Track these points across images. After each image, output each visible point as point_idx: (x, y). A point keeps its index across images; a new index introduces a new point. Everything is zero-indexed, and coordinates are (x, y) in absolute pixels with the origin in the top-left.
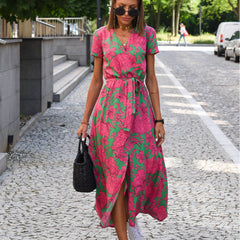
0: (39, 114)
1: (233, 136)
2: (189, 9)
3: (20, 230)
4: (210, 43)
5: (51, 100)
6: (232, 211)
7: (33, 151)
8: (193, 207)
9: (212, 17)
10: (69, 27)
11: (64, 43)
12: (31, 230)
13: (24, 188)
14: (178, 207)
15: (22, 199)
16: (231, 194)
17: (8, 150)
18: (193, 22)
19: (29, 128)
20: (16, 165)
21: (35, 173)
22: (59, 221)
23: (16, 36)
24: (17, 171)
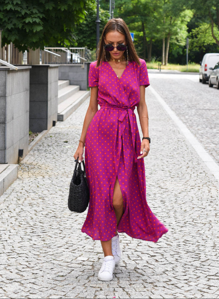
0: (45, 131)
1: (214, 154)
2: (178, 41)
3: (29, 230)
4: (196, 72)
5: (56, 120)
6: (212, 219)
7: (40, 163)
8: (178, 214)
9: (197, 49)
10: (72, 55)
11: (67, 70)
12: (39, 231)
13: (32, 195)
14: (165, 214)
15: (30, 204)
16: (212, 204)
17: (18, 162)
18: (181, 53)
19: (37, 143)
20: (25, 175)
21: (42, 183)
22: (62, 223)
23: (26, 63)
24: (26, 181)
